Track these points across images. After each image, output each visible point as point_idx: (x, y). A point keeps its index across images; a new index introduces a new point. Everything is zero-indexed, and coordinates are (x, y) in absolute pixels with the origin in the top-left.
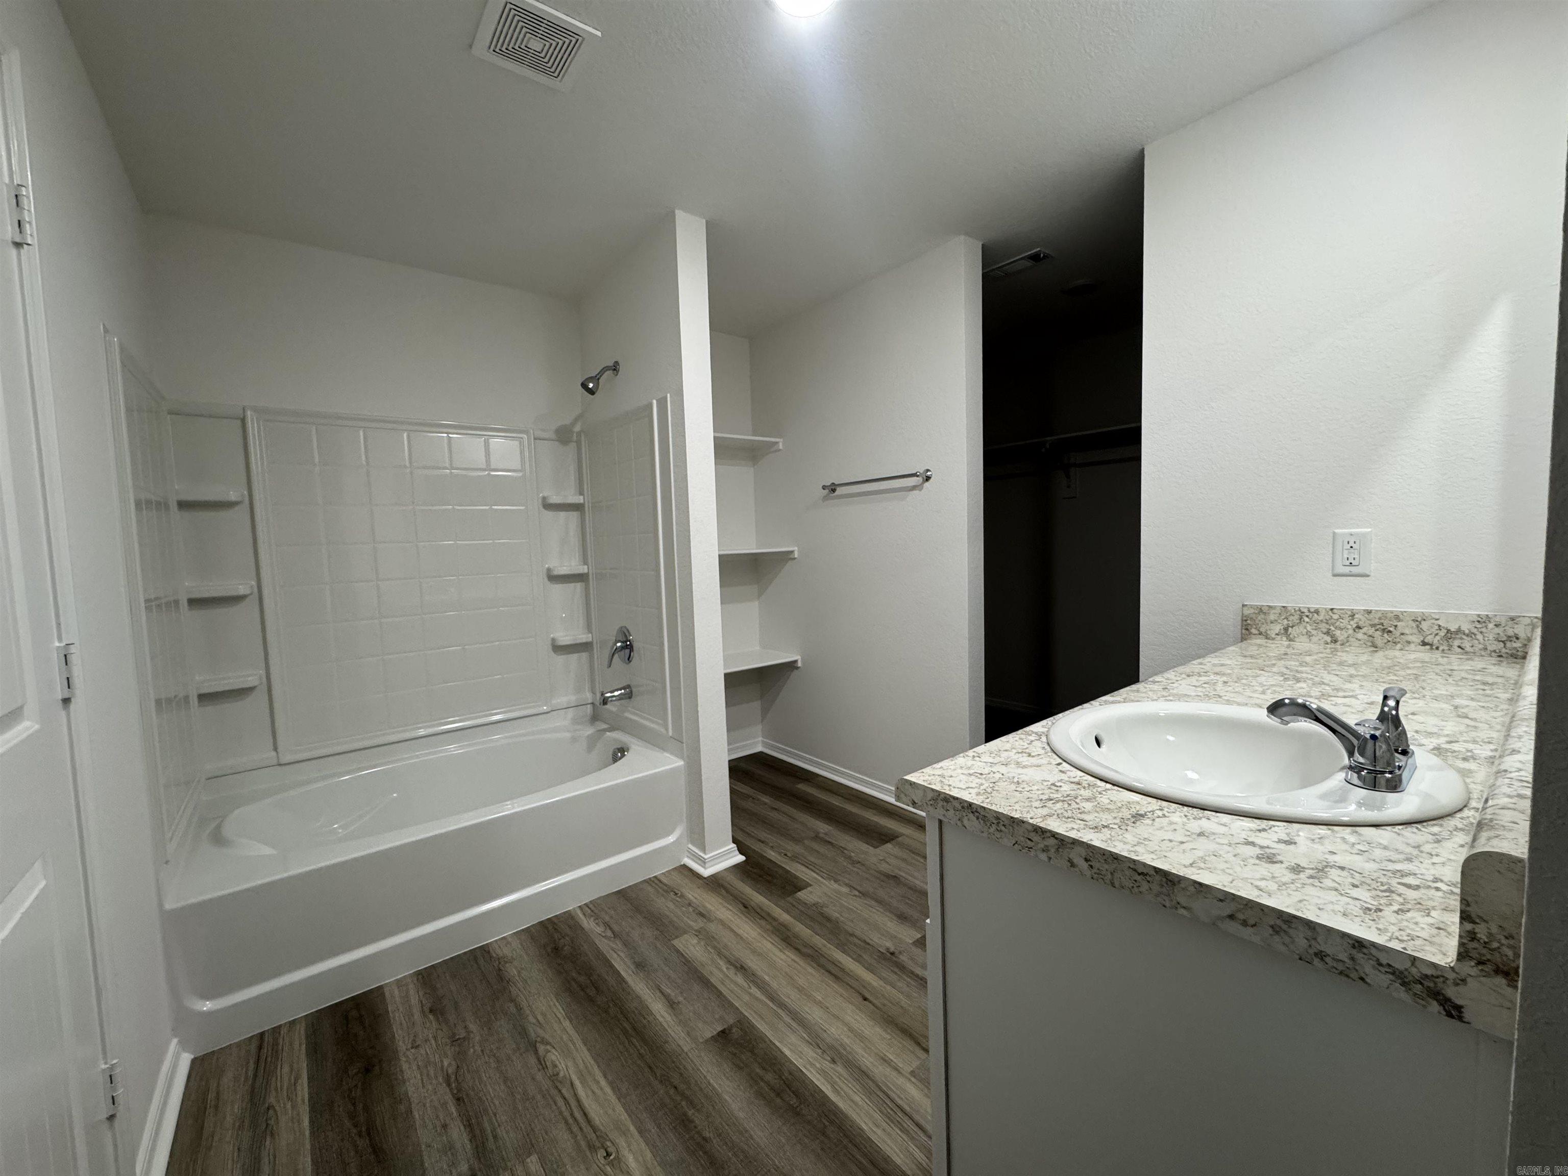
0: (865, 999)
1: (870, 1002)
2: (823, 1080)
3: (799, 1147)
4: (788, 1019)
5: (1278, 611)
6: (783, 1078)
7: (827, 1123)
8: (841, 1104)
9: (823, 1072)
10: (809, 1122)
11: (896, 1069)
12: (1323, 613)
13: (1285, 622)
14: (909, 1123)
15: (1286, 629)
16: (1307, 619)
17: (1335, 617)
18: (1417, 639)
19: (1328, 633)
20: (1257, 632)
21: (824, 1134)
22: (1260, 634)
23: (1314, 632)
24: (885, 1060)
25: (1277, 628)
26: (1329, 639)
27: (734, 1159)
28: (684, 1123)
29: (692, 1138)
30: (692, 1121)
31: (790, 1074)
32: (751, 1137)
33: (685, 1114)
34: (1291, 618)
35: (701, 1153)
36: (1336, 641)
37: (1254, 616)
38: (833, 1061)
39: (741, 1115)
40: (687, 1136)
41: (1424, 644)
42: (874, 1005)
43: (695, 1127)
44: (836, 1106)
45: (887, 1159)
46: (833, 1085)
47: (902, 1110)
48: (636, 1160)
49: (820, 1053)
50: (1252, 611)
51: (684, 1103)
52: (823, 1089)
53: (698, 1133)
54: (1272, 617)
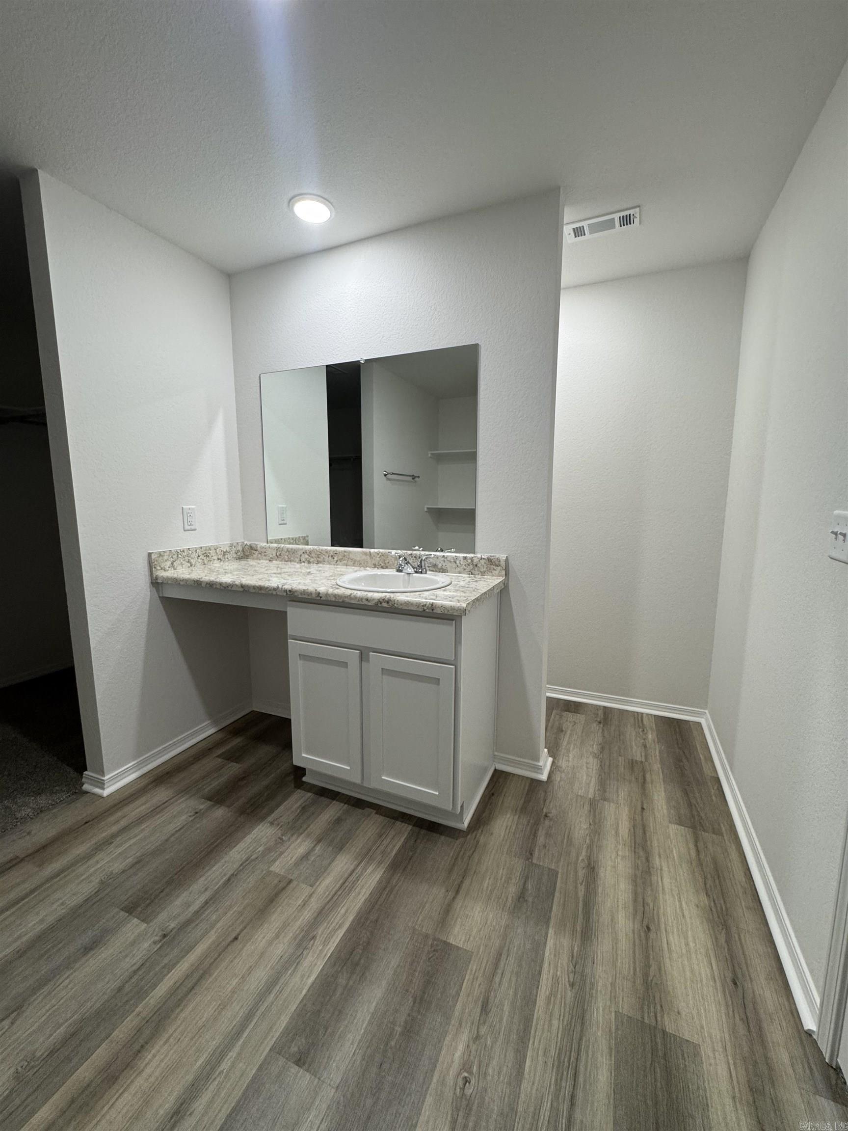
0: (236, 938)
1: (239, 934)
2: (334, 938)
3: (392, 932)
4: (271, 997)
5: (168, 553)
6: (339, 969)
7: (369, 922)
8: (351, 918)
9: (325, 943)
10: (372, 933)
11: (311, 896)
12: (186, 551)
13: (172, 559)
14: (351, 879)
15: (172, 564)
16: (180, 556)
17: (190, 552)
18: (215, 558)
19: (188, 562)
20: (160, 568)
21: (377, 921)
22: (162, 569)
23: (184, 562)
24: (305, 903)
25: (168, 564)
26: (189, 565)
27: (418, 969)
28: (411, 1030)
29: (419, 1012)
30: (406, 1022)
31: (335, 965)
32: (398, 966)
33: (402, 1034)
34: (174, 556)
35: (426, 996)
36: (191, 565)
37: (157, 559)
38: (314, 937)
39: (384, 983)
40: (419, 1017)
41: (218, 559)
42: (242, 931)
43: (409, 1015)
44: (353, 921)
45: (380, 882)
46: (335, 930)
47: (344, 883)
48: (456, 1048)
49: (308, 951)
50: (156, 556)
51: (393, 1043)
52: (341, 935)
53: (412, 1010)
54: (166, 558)
